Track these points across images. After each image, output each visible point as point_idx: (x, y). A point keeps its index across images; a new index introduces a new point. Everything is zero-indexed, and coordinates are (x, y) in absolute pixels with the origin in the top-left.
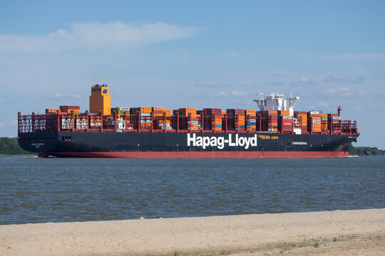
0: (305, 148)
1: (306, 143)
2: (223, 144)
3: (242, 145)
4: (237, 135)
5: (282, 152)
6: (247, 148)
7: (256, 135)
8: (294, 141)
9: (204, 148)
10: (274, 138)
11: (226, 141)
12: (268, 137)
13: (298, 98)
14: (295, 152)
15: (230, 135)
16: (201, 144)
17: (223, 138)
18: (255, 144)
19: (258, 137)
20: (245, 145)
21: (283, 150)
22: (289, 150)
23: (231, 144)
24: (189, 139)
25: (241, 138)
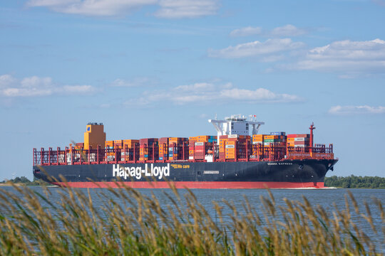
0: (216, 178)
1: (217, 172)
2: (140, 174)
3: (156, 175)
4: (152, 165)
5: (194, 183)
6: (160, 178)
7: (168, 164)
8: (206, 170)
9: (125, 178)
10: (186, 167)
11: (143, 171)
12: (180, 166)
13: (210, 121)
14: (206, 183)
15: (146, 165)
16: (123, 175)
17: (140, 168)
18: (168, 174)
19: (170, 167)
20: (159, 175)
21: (194, 181)
22: (200, 180)
23: (147, 175)
24: (114, 170)
25: (156, 168)
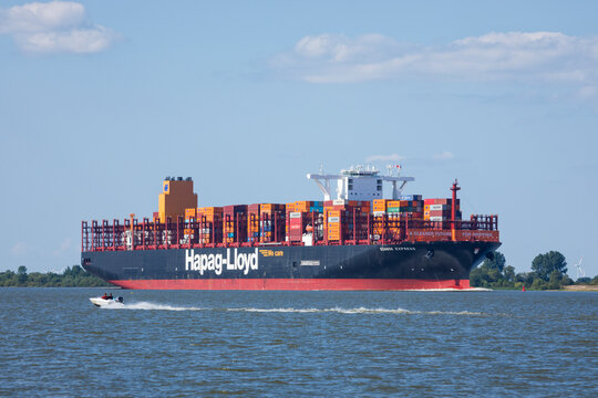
0: (316, 273)
1: (317, 263)
2: (220, 266)
3: (241, 268)
4: (236, 250)
5: (289, 281)
6: (245, 272)
7: (257, 249)
8: (305, 259)
9: (202, 273)
10: (280, 253)
11: (224, 261)
12: (271, 253)
13: (309, 176)
14: (303, 281)
15: (228, 250)
16: (198, 268)
17: (219, 256)
18: (255, 267)
19: (260, 255)
20: (245, 268)
21: (289, 277)
22: (297, 276)
23: (230, 267)
24: (188, 259)
25: (241, 255)
